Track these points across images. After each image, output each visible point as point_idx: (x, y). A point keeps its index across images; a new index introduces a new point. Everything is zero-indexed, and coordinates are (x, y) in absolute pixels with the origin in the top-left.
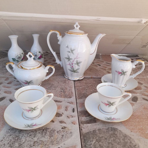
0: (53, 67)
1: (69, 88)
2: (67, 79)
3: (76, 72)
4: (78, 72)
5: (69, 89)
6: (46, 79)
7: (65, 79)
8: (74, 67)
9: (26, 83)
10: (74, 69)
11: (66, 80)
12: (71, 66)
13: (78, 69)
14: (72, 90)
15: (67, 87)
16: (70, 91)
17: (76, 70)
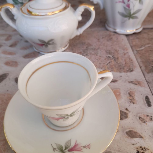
0: (92, 8)
1: (123, 51)
2: (113, 34)
3: (133, 18)
4: (136, 18)
5: (121, 52)
6: (78, 34)
7: (108, 33)
8: (131, 6)
9: (42, 45)
10: (130, 11)
11: (110, 35)
12: (125, 5)
13: (139, 11)
14: (130, 54)
15: (118, 49)
16: (126, 56)
17: (134, 14)
